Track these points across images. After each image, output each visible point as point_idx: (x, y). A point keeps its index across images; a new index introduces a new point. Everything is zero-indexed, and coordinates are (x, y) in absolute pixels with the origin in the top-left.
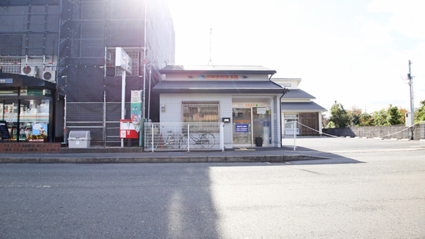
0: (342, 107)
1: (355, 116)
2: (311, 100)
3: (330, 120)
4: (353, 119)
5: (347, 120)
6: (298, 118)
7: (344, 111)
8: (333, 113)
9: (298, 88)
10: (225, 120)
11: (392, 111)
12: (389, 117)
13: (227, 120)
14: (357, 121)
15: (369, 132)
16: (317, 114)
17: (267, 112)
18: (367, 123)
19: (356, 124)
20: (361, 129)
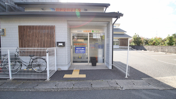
0: (138, 36)
1: (146, 40)
2: (125, 33)
3: (133, 42)
4: (145, 42)
5: (141, 42)
6: (119, 41)
7: (139, 38)
8: (134, 39)
9: (119, 28)
10: (60, 44)
11: (170, 38)
12: (168, 41)
13: (61, 44)
14: (147, 42)
15: (154, 48)
16: (127, 39)
17: (102, 37)
18: (152, 43)
19: (147, 44)
20: (150, 47)
